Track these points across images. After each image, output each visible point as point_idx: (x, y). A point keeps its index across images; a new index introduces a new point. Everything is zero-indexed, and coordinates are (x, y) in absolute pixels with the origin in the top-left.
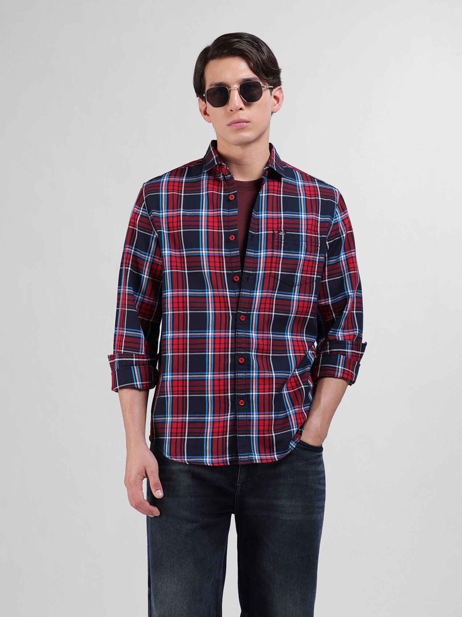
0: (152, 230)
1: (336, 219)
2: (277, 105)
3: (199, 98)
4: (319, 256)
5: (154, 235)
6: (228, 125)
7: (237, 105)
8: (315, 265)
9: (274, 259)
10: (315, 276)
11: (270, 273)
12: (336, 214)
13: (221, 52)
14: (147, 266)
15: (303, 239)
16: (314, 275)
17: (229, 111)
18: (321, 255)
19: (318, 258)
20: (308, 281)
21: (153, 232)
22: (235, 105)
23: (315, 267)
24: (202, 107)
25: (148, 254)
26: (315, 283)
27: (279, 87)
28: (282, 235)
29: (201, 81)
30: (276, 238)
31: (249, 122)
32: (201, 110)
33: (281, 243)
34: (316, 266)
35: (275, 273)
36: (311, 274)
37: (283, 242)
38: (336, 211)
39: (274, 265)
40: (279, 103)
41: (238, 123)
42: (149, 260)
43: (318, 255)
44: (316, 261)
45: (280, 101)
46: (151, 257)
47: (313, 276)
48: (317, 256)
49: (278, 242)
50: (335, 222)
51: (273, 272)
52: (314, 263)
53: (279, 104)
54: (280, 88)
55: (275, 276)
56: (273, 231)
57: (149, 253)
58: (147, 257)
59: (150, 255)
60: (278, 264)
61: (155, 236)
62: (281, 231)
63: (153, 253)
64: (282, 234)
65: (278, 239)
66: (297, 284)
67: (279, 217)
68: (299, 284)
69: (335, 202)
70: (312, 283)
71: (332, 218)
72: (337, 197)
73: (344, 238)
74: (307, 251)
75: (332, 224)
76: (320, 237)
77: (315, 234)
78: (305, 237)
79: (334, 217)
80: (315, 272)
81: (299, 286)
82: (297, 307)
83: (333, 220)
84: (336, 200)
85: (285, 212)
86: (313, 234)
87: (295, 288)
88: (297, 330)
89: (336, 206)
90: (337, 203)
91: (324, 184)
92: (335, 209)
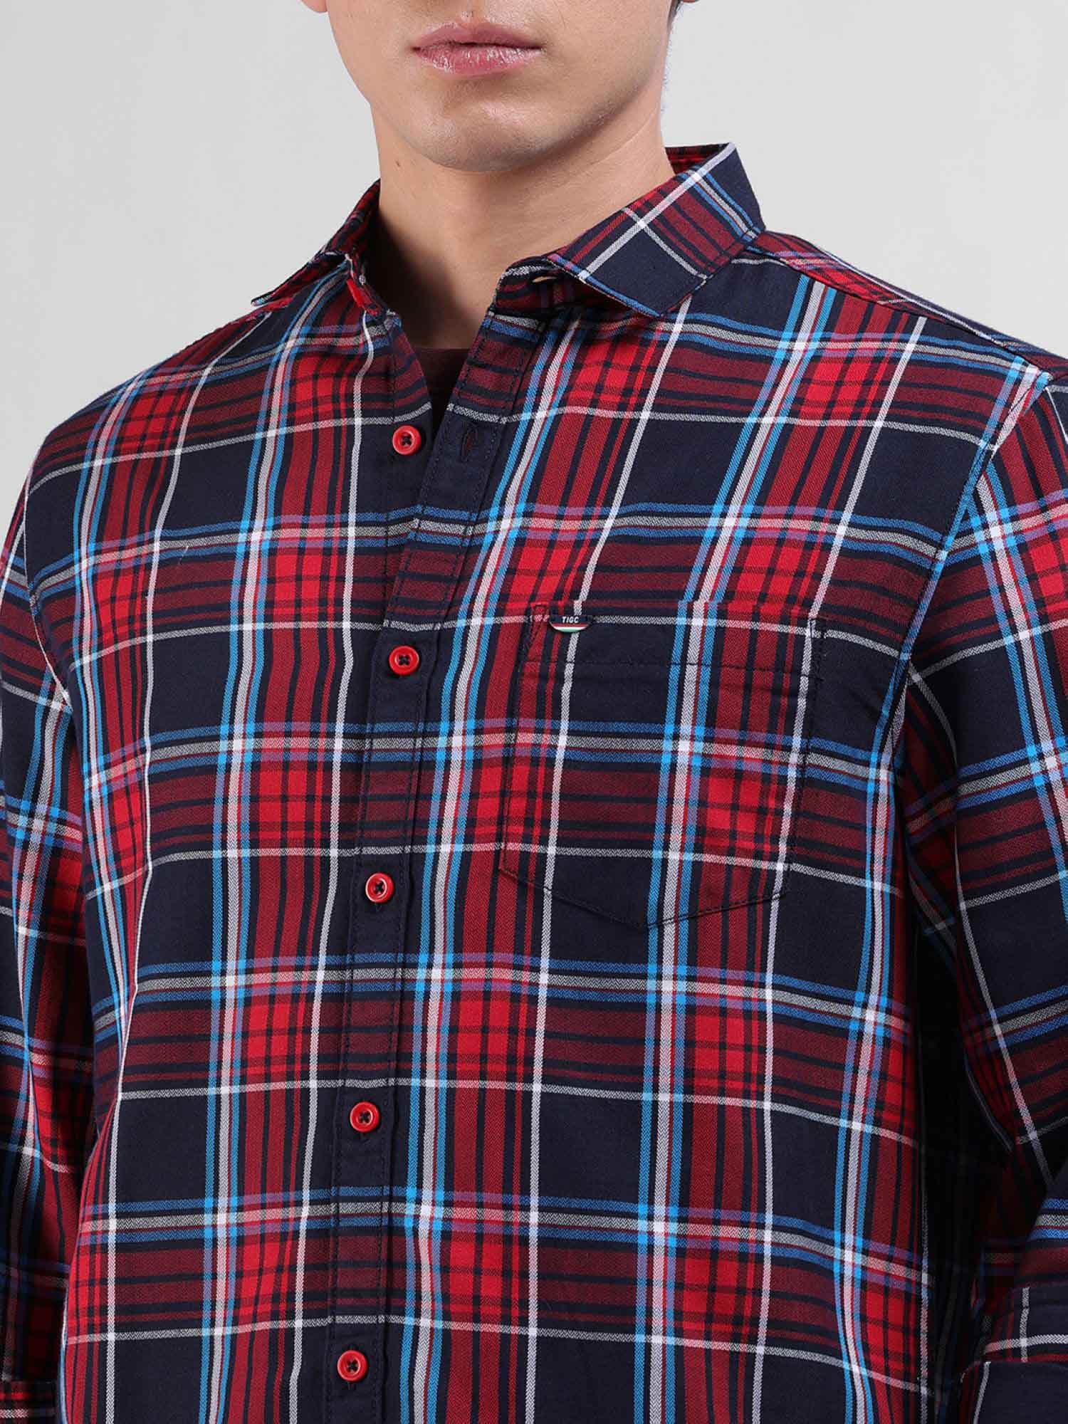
0: (41, 674)
1: (965, 541)
4: (805, 751)
5: (51, 696)
6: (415, 49)
8: (781, 797)
9: (521, 774)
10: (780, 867)
11: (498, 852)
12: (973, 508)
14: (29, 871)
15: (693, 653)
16: (774, 858)
18: (815, 742)
19: (794, 758)
20: (739, 895)
21: (46, 685)
23: (780, 813)
25: (25, 805)
26: (775, 905)
28: (569, 634)
30: (536, 650)
31: (535, 47)
33: (560, 680)
34: (788, 808)
35: (525, 855)
36: (758, 856)
37: (569, 670)
38: (976, 495)
39: (517, 805)
41: (469, 45)
42: (35, 839)
43: (797, 741)
44: (783, 779)
46: (47, 818)
47: (765, 865)
48: (788, 749)
49: (543, 677)
50: (960, 557)
51: (512, 846)
52: (774, 787)
55: (523, 871)
56: (527, 613)
57: (35, 799)
58: (22, 821)
59: (42, 808)
60: (539, 800)
61: (56, 706)
62: (570, 612)
63: (57, 798)
64: (572, 628)
65: (546, 657)
66: (669, 912)
67: (589, 536)
68: (684, 910)
69: (982, 444)
70: (759, 907)
71: (937, 536)
72: (1005, 415)
73: (1027, 651)
74: (712, 719)
75: (939, 568)
76: (814, 640)
77: (785, 621)
78: (710, 639)
79: (956, 528)
80: (775, 839)
81: (685, 925)
82: (681, 1048)
83: (940, 546)
84: (989, 430)
85: (631, 508)
86: (767, 620)
87: (661, 936)
88: (718, 1189)
89: (984, 465)
90: (995, 448)
91: (963, 344)
92: (972, 479)
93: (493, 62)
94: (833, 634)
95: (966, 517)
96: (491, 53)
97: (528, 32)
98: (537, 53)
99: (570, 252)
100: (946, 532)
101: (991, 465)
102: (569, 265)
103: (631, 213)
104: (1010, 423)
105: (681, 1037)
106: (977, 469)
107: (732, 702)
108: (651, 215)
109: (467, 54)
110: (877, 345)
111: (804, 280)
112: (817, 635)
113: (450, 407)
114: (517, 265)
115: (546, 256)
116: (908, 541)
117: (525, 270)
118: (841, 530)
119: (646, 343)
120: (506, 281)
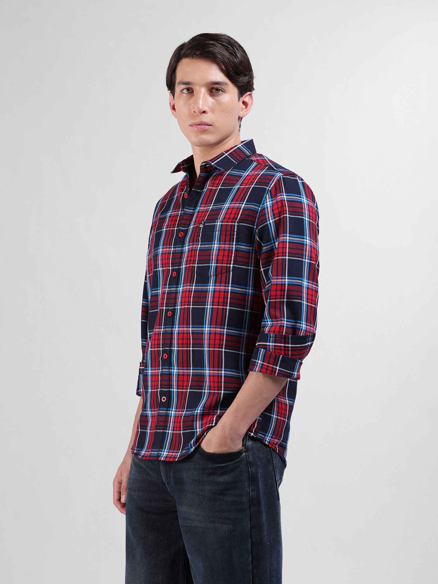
1: (263, 206)
2: (244, 110)
3: (170, 91)
4: (236, 245)
6: (190, 125)
7: (201, 107)
8: (232, 253)
9: (193, 252)
10: (232, 266)
11: (189, 266)
12: (265, 199)
13: (193, 52)
15: (217, 229)
16: (230, 264)
17: (193, 112)
18: (238, 243)
20: (224, 271)
22: (198, 108)
23: (232, 256)
24: (172, 102)
27: (249, 93)
28: (202, 227)
29: (172, 76)
31: (211, 126)
32: (170, 104)
33: (199, 236)
35: (193, 266)
36: (228, 264)
37: (201, 234)
38: (266, 197)
39: (192, 258)
40: (248, 109)
41: (200, 125)
43: (234, 243)
44: (232, 250)
45: (248, 107)
48: (233, 245)
49: (197, 236)
50: (262, 209)
51: (191, 265)
52: (230, 252)
53: (246, 110)
54: (250, 95)
55: (192, 269)
56: (197, 224)
60: (195, 257)
65: (198, 232)
66: (212, 275)
67: (208, 210)
68: (214, 274)
69: (268, 188)
70: (228, 273)
71: (259, 205)
72: (273, 182)
73: (272, 224)
74: (220, 240)
75: (259, 211)
76: (237, 225)
77: (232, 222)
78: (220, 226)
79: (262, 204)
80: (231, 261)
81: (215, 277)
82: (212, 298)
83: (259, 207)
84: (269, 186)
85: (214, 205)
86: (229, 222)
87: (211, 278)
88: (216, 322)
89: (268, 192)
90: (270, 189)
91: (271, 171)
92: (265, 195)
93: (203, 128)
94: (241, 224)
95: (264, 201)
96: (203, 126)
97: (210, 123)
98: (211, 127)
99: (211, 160)
100: (260, 204)
101: (269, 192)
102: (210, 162)
103: (224, 153)
104: (273, 184)
105: (212, 296)
106: (266, 193)
107: (223, 237)
108: (228, 153)
109: (199, 126)
110: (253, 173)
111: (254, 162)
112: (237, 224)
113: (193, 189)
114: (202, 163)
115: (207, 161)
116: (253, 206)
117: (203, 164)
118: (243, 205)
119: (222, 175)
120: (201, 166)
